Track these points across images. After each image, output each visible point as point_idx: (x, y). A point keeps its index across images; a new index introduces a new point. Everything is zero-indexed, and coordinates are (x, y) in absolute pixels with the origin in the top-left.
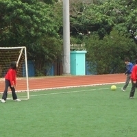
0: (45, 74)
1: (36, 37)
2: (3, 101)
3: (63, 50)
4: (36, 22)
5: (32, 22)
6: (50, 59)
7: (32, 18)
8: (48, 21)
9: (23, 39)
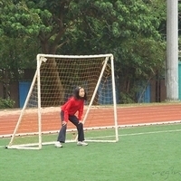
0: (135, 100)
1: (122, 39)
2: (58, 144)
3: (166, 59)
4: (121, 12)
5: (114, 13)
6: (145, 75)
7: (115, 7)
8: (142, 11)
9: (100, 42)
